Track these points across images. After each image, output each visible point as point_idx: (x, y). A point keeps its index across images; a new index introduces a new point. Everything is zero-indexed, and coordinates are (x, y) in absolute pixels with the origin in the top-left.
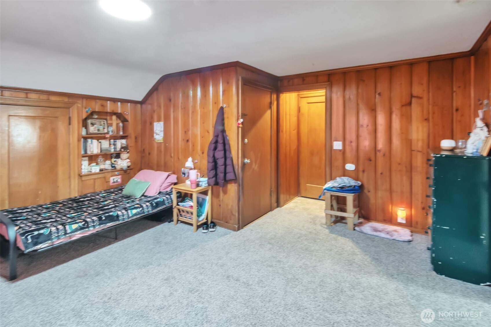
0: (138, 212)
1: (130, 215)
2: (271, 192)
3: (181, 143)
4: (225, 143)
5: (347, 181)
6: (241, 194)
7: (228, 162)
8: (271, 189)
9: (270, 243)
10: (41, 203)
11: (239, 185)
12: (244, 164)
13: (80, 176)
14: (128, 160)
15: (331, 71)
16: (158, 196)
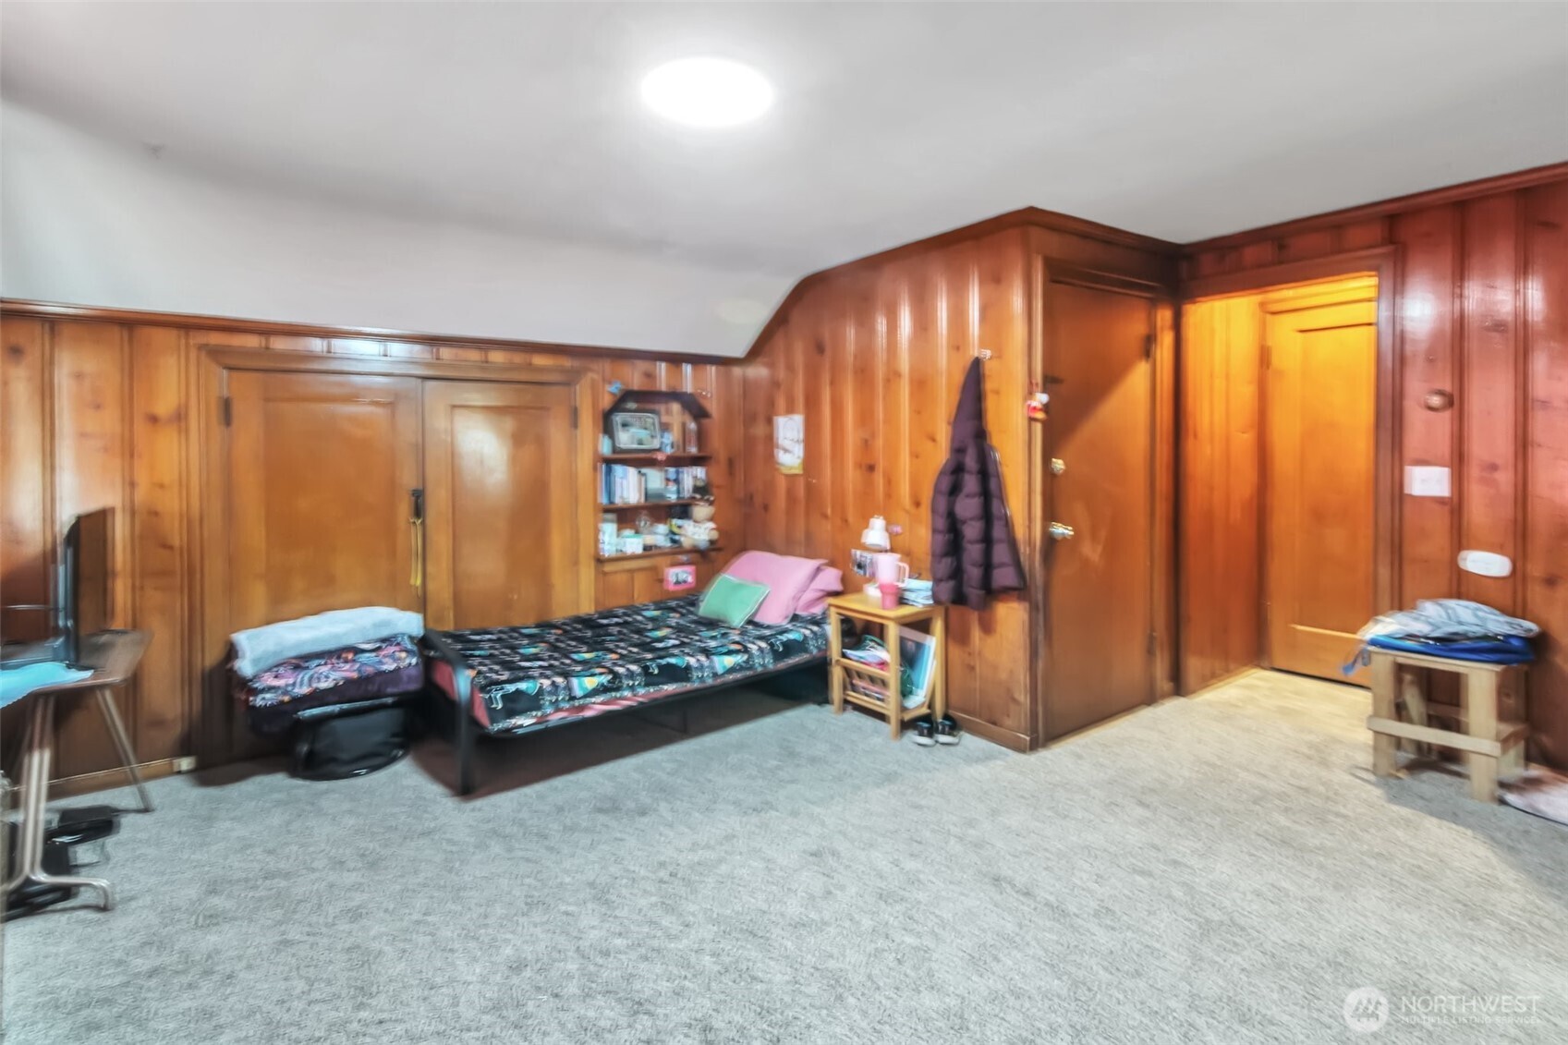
0: (739, 665)
1: (720, 671)
2: (1151, 639)
3: (852, 475)
4: (987, 474)
5: (1469, 617)
6: (1041, 637)
7: (998, 532)
8: (1152, 629)
9: (1141, 803)
10: (516, 623)
11: (1034, 609)
12: (1050, 542)
13: (600, 561)
14: (711, 525)
15: (1402, 204)
16: (789, 626)
